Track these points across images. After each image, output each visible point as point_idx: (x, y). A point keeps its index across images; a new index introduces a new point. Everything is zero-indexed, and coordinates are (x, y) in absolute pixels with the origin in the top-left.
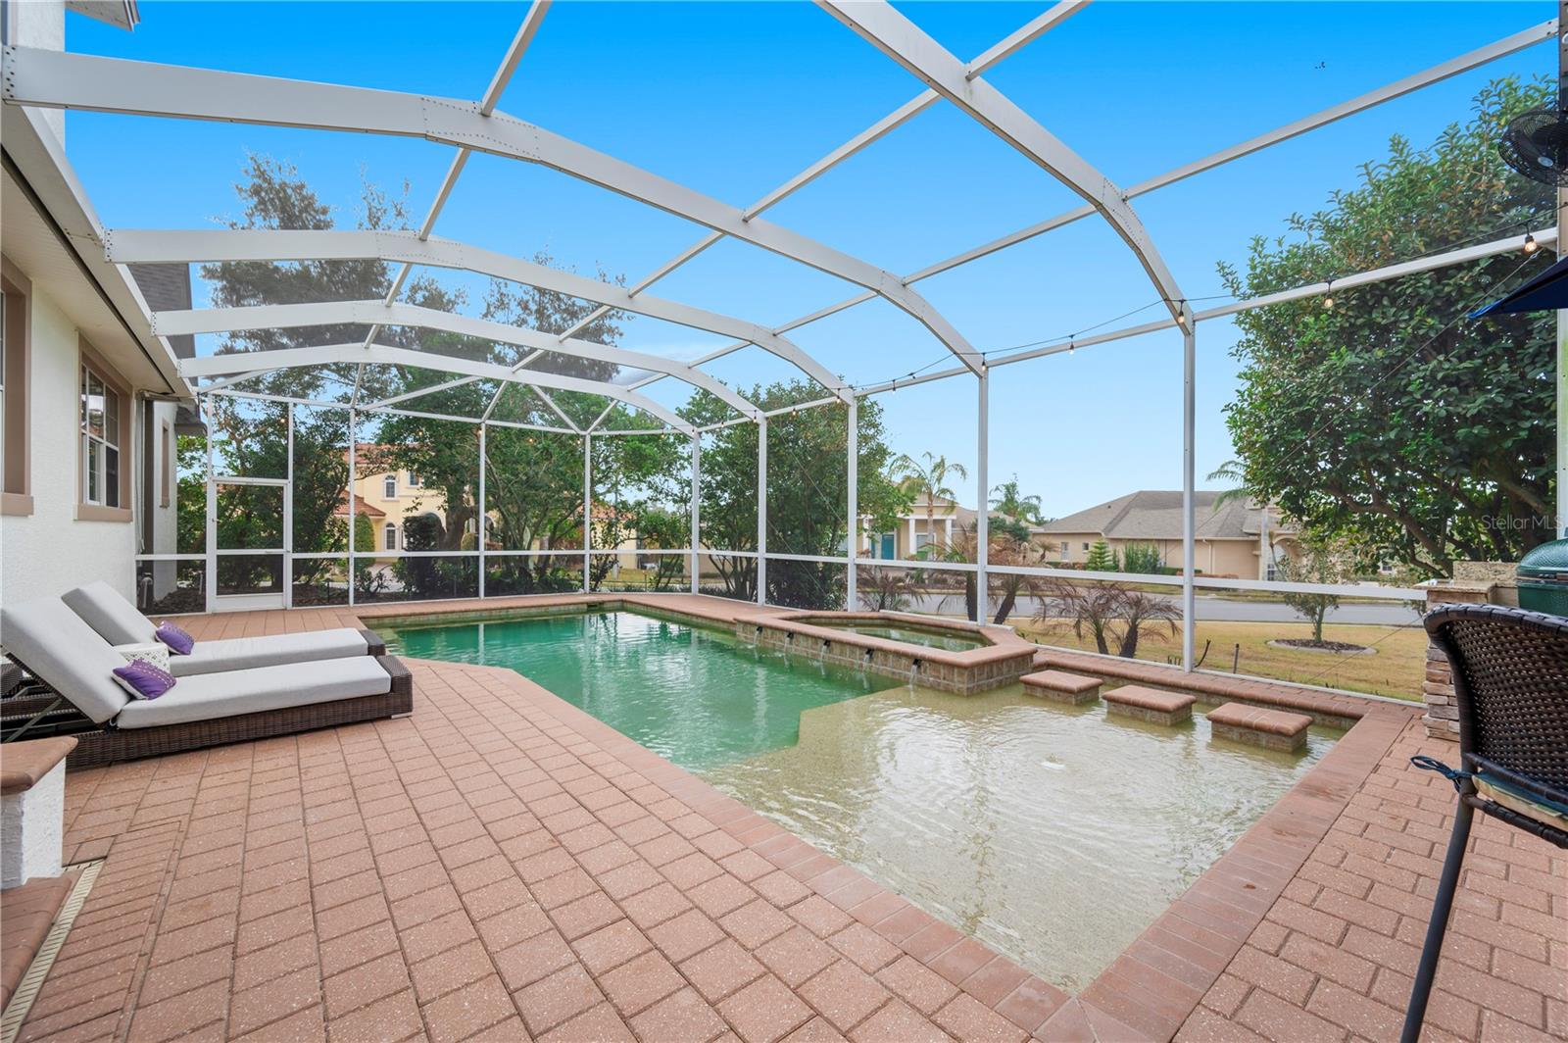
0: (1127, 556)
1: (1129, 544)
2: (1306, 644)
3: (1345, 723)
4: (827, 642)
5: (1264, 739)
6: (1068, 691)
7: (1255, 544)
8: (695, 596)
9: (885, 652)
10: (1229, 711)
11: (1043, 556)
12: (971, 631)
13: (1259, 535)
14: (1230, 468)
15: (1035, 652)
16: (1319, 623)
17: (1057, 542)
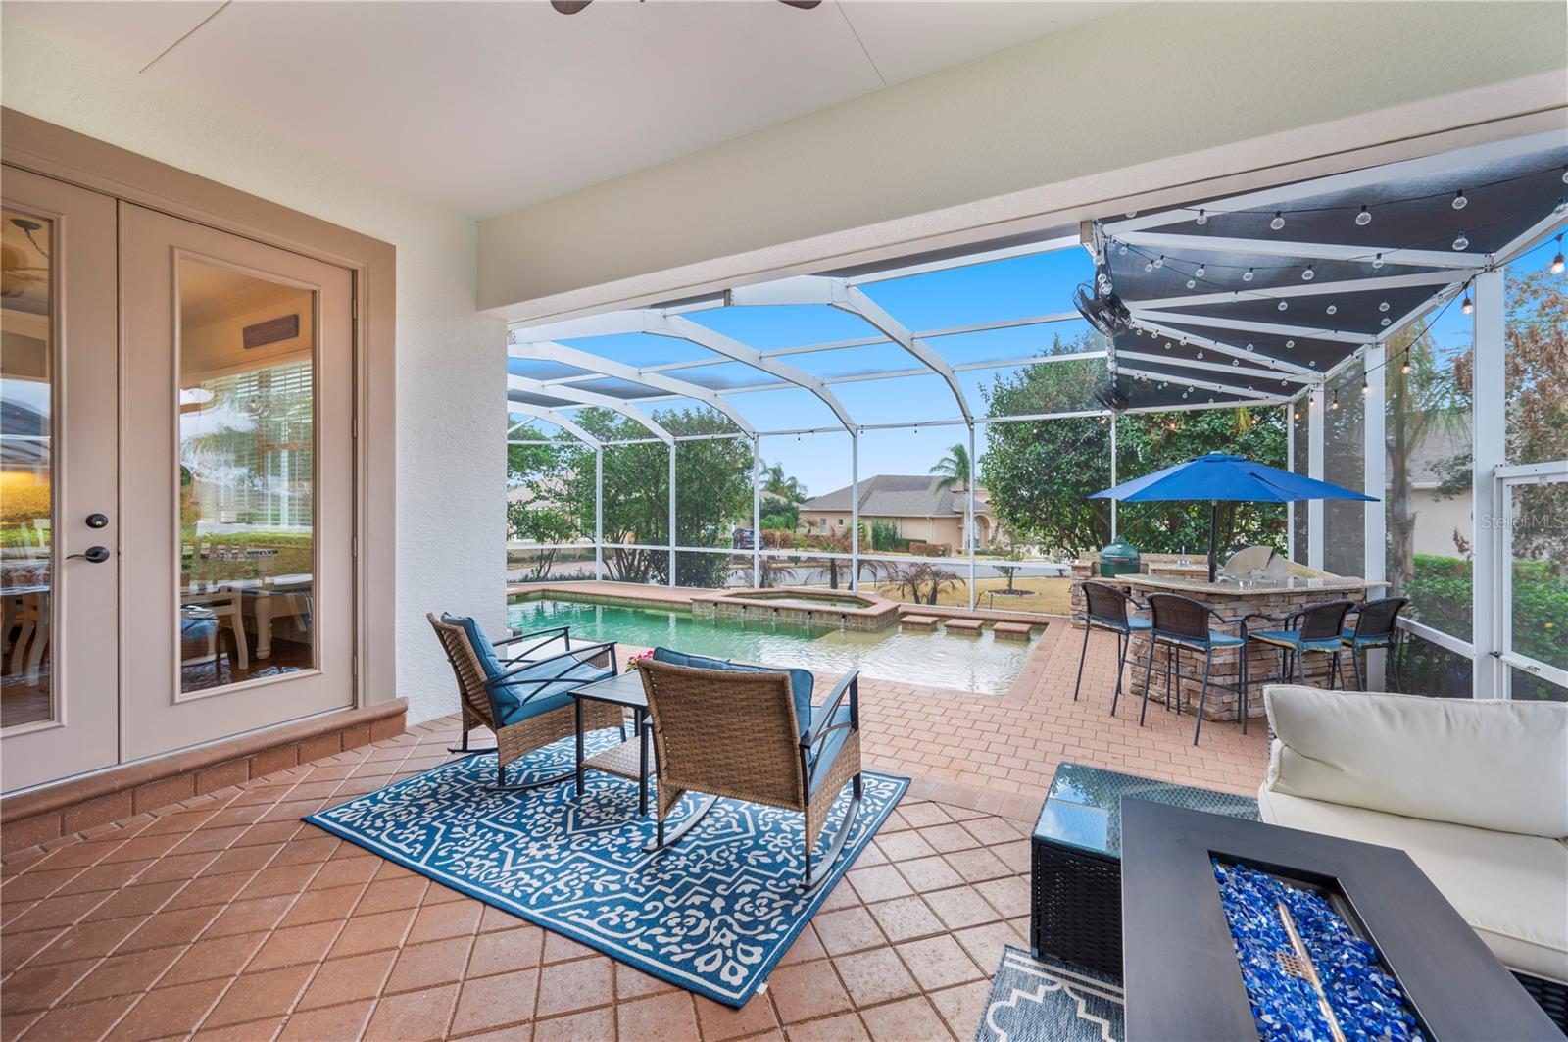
0: (874, 530)
1: (875, 521)
2: (1004, 592)
3: (1043, 627)
4: (776, 609)
5: (1015, 635)
6: (927, 625)
7: (960, 520)
8: (599, 583)
9: (821, 612)
10: (999, 626)
11: (809, 531)
12: (851, 597)
13: (963, 513)
14: (946, 464)
15: (899, 606)
16: (1011, 578)
17: (818, 518)
